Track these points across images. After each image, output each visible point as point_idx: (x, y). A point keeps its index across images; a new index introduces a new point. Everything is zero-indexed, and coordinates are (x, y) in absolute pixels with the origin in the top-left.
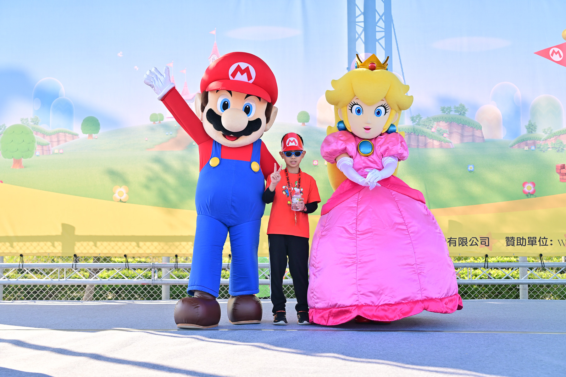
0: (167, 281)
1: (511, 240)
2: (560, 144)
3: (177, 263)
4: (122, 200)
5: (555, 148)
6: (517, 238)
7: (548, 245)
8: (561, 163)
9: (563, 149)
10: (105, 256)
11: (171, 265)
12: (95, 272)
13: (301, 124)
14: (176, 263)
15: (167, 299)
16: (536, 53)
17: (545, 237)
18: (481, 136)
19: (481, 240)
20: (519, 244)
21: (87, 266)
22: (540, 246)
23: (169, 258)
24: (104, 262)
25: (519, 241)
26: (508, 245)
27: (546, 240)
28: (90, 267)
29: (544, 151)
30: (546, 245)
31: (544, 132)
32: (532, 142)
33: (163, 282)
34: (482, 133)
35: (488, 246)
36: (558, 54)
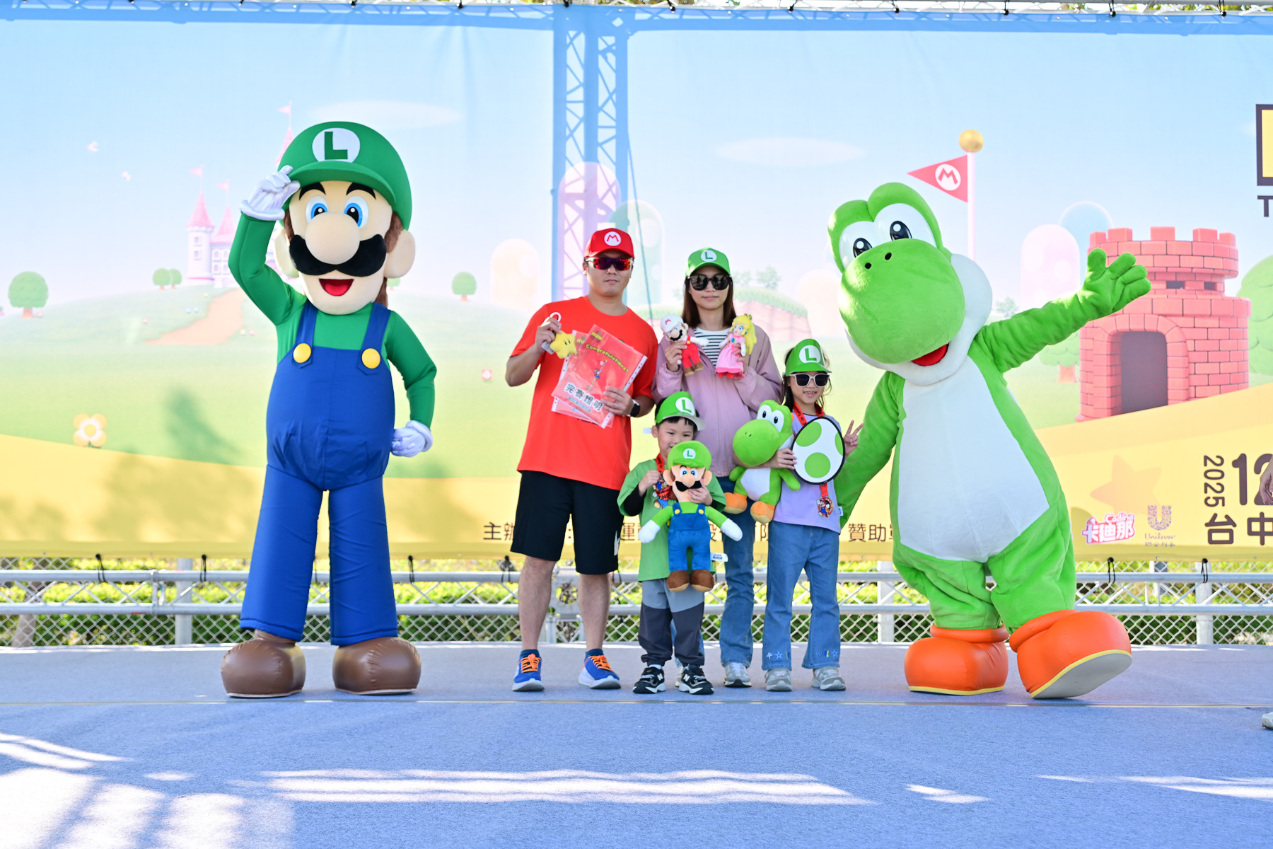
0: (185, 607)
3: (205, 570)
4: (93, 444)
6: (871, 526)
10: (57, 556)
11: (192, 576)
12: (36, 590)
13: (459, 297)
14: (203, 572)
15: (185, 642)
16: (911, 174)
18: (806, 329)
20: (873, 536)
21: (18, 577)
23: (191, 560)
24: (54, 567)
25: (873, 532)
26: (853, 539)
28: (26, 579)
33: (176, 610)
34: (808, 323)
36: (951, 177)
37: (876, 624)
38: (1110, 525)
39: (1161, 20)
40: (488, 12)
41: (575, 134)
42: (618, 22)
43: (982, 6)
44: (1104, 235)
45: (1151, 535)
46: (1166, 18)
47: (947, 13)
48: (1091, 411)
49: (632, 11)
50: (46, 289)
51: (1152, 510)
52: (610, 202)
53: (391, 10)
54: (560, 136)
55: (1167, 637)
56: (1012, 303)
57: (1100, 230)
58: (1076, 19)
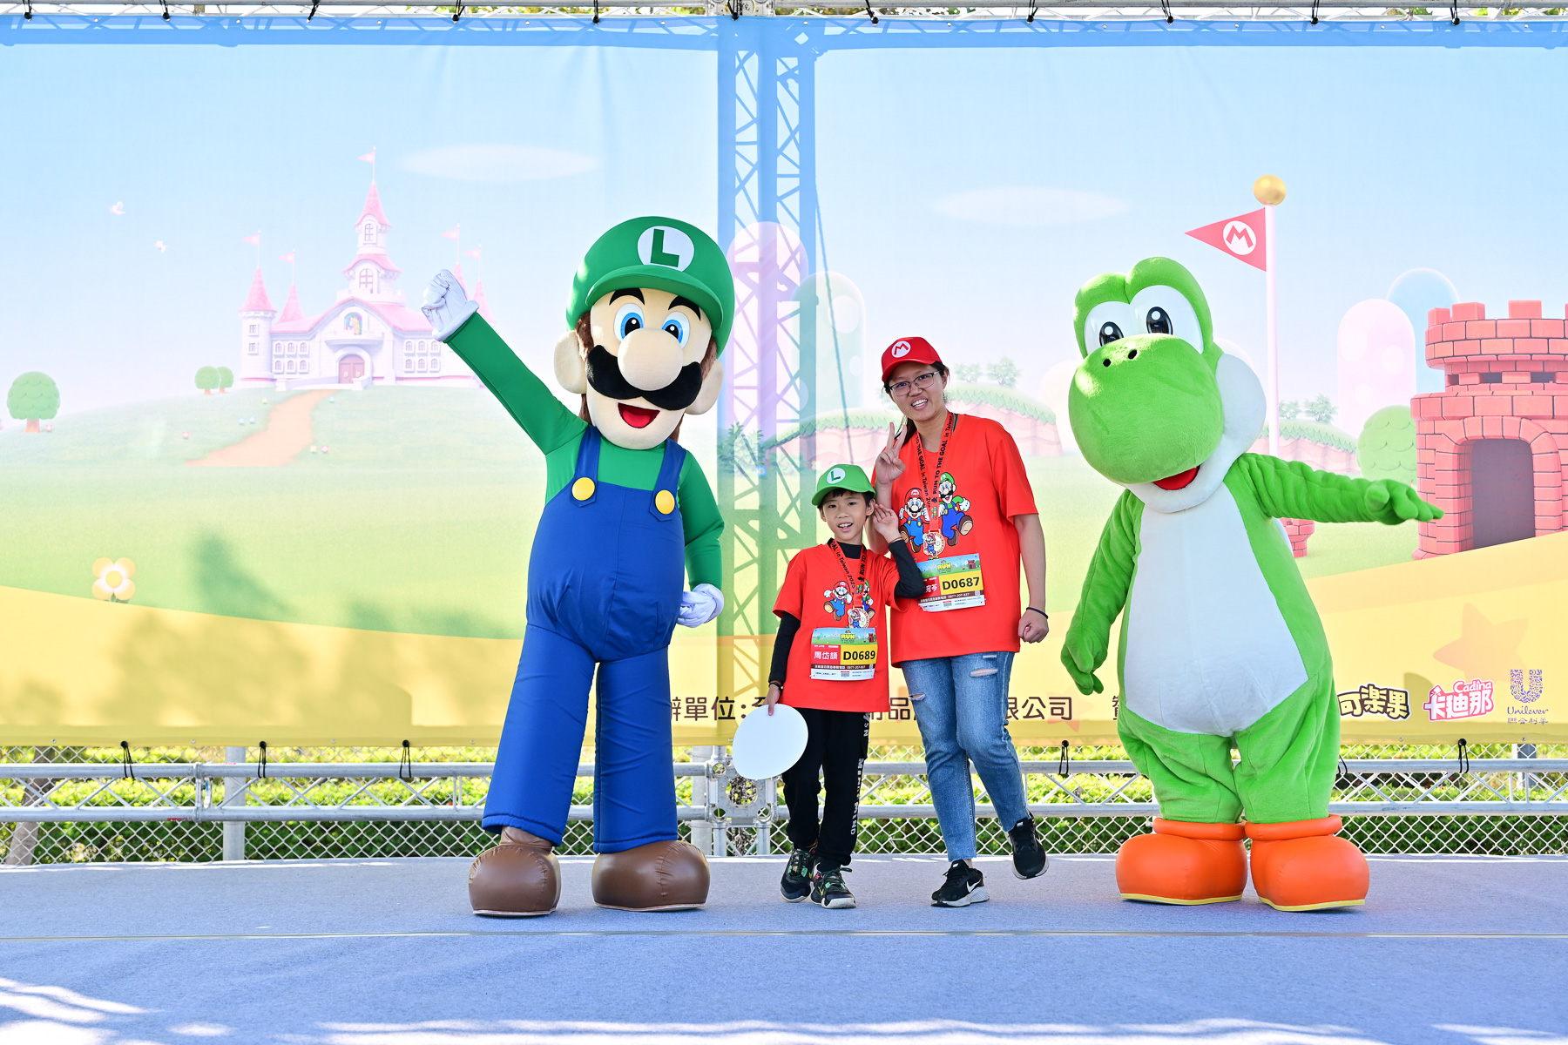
0: (235, 811)
3: (264, 762)
4: (118, 597)
10: (69, 744)
11: (248, 770)
12: (41, 789)
14: (261, 764)
15: (235, 857)
16: (1192, 234)
18: (1053, 439)
19: (1051, 703)
21: (20, 772)
23: (244, 749)
24: (64, 759)
28: (27, 774)
33: (226, 814)
34: (1056, 432)
35: (1070, 718)
36: (1244, 237)
38: (1461, 695)
39: (1519, 29)
40: (632, 27)
41: (747, 186)
42: (802, 39)
43: (1282, 11)
44: (1448, 311)
45: (1516, 709)
46: (1526, 26)
47: (1237, 22)
48: (1432, 545)
49: (821, 23)
50: (57, 395)
51: (1516, 675)
52: (793, 273)
53: (504, 27)
54: (727, 189)
55: (1538, 845)
56: (1326, 403)
57: (1442, 306)
58: (1406, 28)
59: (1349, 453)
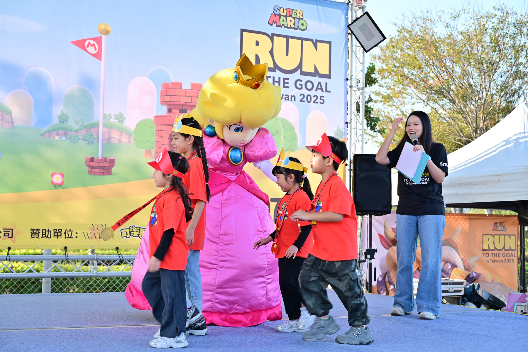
1: (36, 232)
2: (91, 136)
5: (85, 140)
6: (43, 230)
7: (73, 238)
8: (90, 156)
9: (93, 142)
16: (72, 42)
17: (70, 230)
18: (11, 121)
19: (4, 231)
20: (44, 236)
22: (65, 238)
25: (44, 233)
26: (32, 237)
27: (72, 233)
29: (74, 143)
30: (71, 237)
31: (75, 123)
32: (63, 132)
34: (12, 118)
35: (12, 237)
36: (93, 47)
37: (41, 284)
44: (168, 84)
56: (122, 115)
57: (167, 82)
59: (130, 135)
